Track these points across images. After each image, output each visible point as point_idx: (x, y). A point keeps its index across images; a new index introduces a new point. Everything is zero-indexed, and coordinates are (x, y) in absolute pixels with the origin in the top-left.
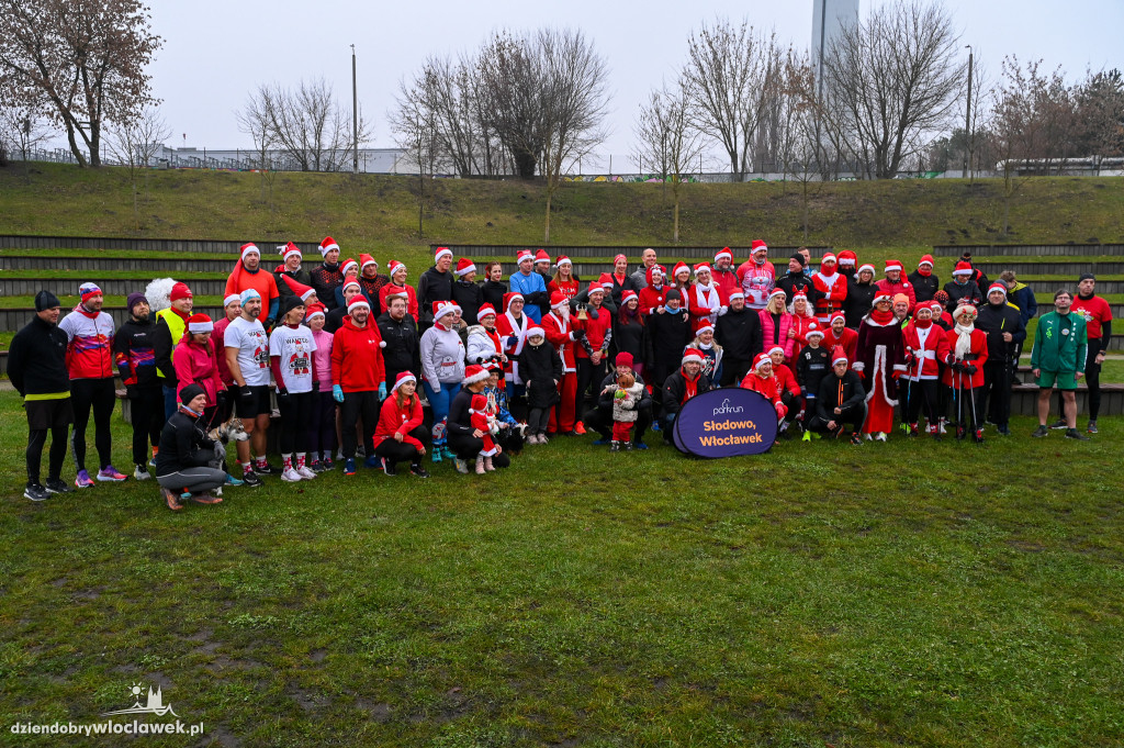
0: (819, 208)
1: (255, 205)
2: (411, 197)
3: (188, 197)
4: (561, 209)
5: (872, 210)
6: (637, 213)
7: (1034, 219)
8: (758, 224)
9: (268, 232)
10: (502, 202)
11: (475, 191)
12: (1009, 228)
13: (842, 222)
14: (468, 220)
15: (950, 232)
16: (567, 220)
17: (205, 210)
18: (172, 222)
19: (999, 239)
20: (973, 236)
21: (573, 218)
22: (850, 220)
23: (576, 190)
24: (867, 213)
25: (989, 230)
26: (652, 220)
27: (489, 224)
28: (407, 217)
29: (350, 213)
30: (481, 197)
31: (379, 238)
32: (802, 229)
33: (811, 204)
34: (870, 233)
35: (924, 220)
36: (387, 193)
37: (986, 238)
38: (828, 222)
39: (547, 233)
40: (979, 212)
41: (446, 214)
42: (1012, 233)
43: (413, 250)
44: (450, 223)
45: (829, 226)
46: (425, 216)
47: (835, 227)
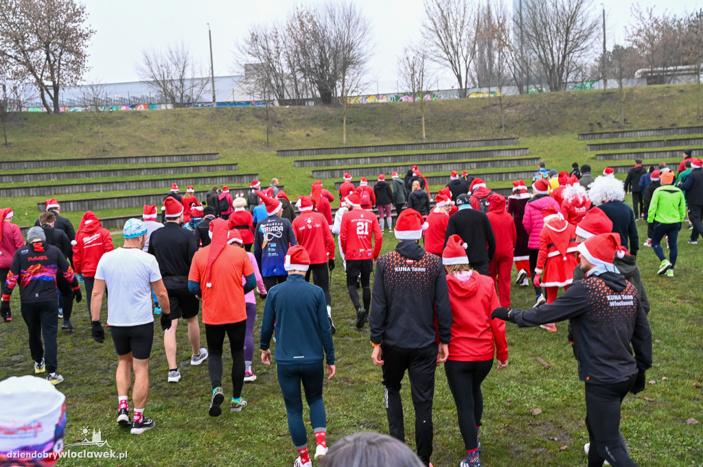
0: (512, 113)
1: (164, 131)
2: (256, 120)
3: (121, 129)
4: (352, 123)
5: (544, 113)
6: (399, 122)
7: (640, 113)
8: (474, 125)
9: (177, 148)
10: (314, 120)
11: (296, 114)
12: (625, 120)
13: (526, 122)
14: (294, 133)
15: (591, 124)
16: (355, 129)
17: (134, 137)
18: (119, 146)
19: (619, 128)
20: (604, 126)
21: (359, 128)
22: (530, 120)
23: (360, 110)
24: (541, 115)
25: (614, 122)
26: (408, 126)
27: (308, 135)
28: (256, 133)
29: (222, 133)
30: (299, 118)
31: (243, 148)
32: (501, 127)
33: (507, 111)
34: (542, 128)
35: (575, 118)
36: (241, 118)
37: (611, 127)
38: (517, 122)
39: (345, 139)
40: (609, 111)
41: (280, 130)
42: (627, 123)
43: (266, 154)
44: (284, 135)
45: (518, 124)
46: (269, 132)
47: (521, 125)
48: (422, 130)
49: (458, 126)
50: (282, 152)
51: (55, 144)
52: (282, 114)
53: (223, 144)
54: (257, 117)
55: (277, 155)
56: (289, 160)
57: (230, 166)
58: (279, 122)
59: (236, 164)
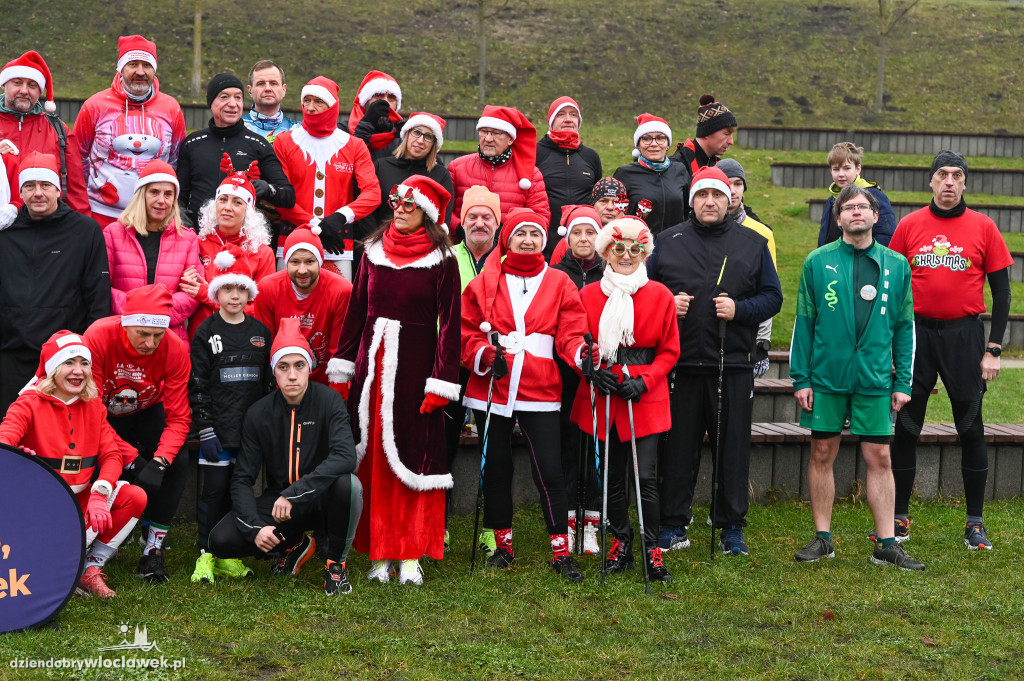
5: (622, 48)
7: (932, 82)
12: (886, 98)
13: (561, 71)
15: (775, 101)
19: (866, 120)
20: (819, 112)
22: (577, 66)
24: (612, 54)
25: (849, 100)
32: (475, 80)
34: (614, 96)
37: (841, 116)
38: (531, 70)
40: (833, 64)
42: (892, 109)
45: (533, 77)
47: (544, 79)
48: (191, 63)
49: (326, 63)
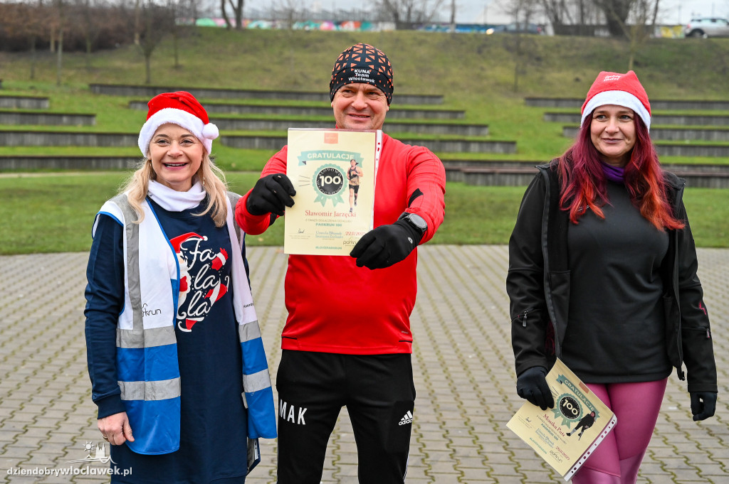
4: (646, 65)
6: (721, 69)
10: (591, 59)
14: (557, 75)
16: (649, 76)
18: (315, 78)
23: (663, 47)
27: (577, 80)
28: (503, 73)
31: (480, 91)
36: (485, 50)
41: (538, 70)
43: (509, 102)
44: (542, 78)
46: (520, 72)
50: (532, 101)
51: (236, 70)
52: (546, 47)
53: (454, 85)
54: (508, 49)
55: (525, 104)
56: (538, 111)
57: (454, 113)
58: (539, 59)
59: (462, 112)
